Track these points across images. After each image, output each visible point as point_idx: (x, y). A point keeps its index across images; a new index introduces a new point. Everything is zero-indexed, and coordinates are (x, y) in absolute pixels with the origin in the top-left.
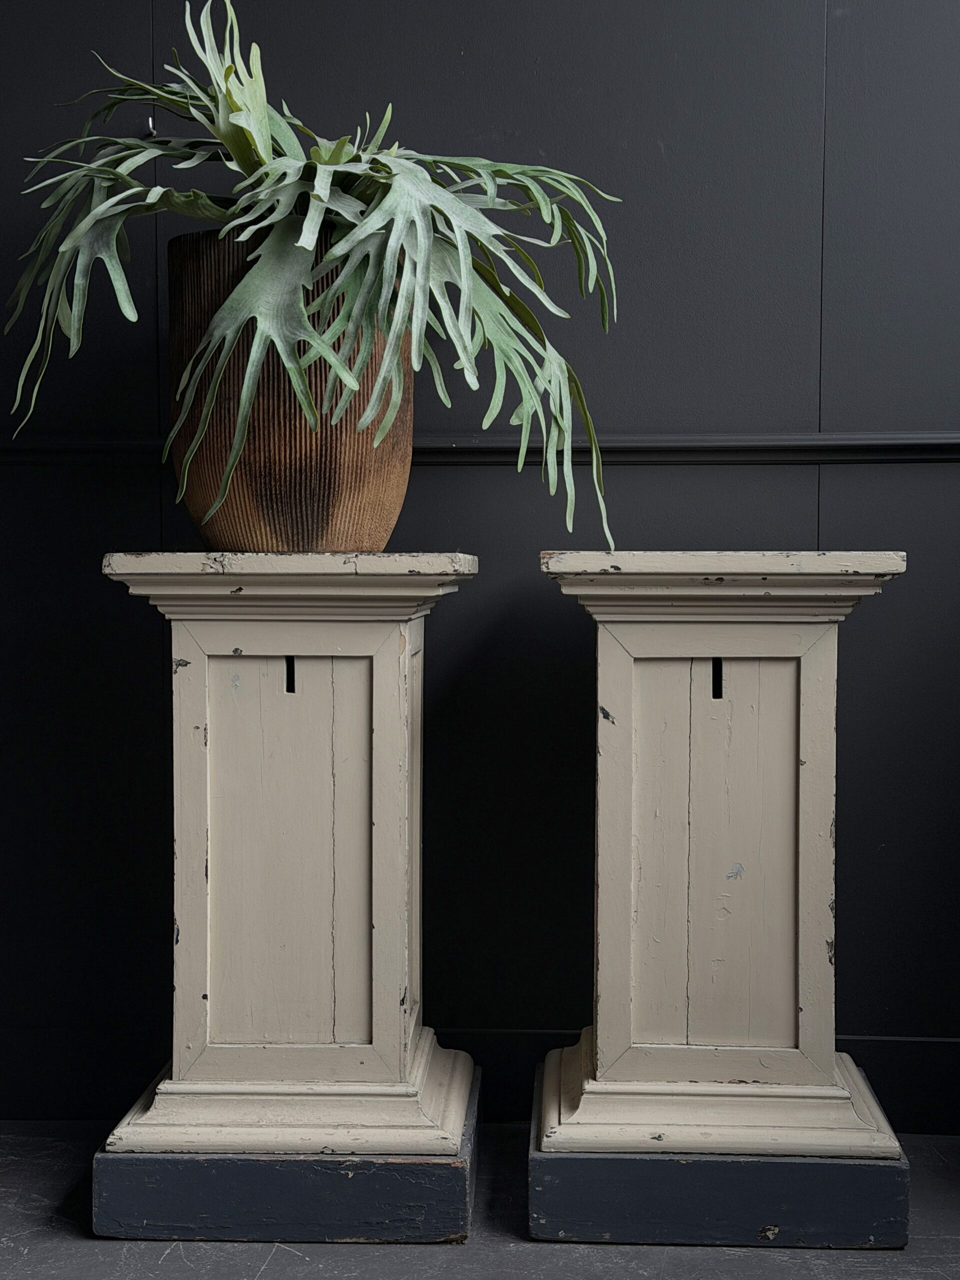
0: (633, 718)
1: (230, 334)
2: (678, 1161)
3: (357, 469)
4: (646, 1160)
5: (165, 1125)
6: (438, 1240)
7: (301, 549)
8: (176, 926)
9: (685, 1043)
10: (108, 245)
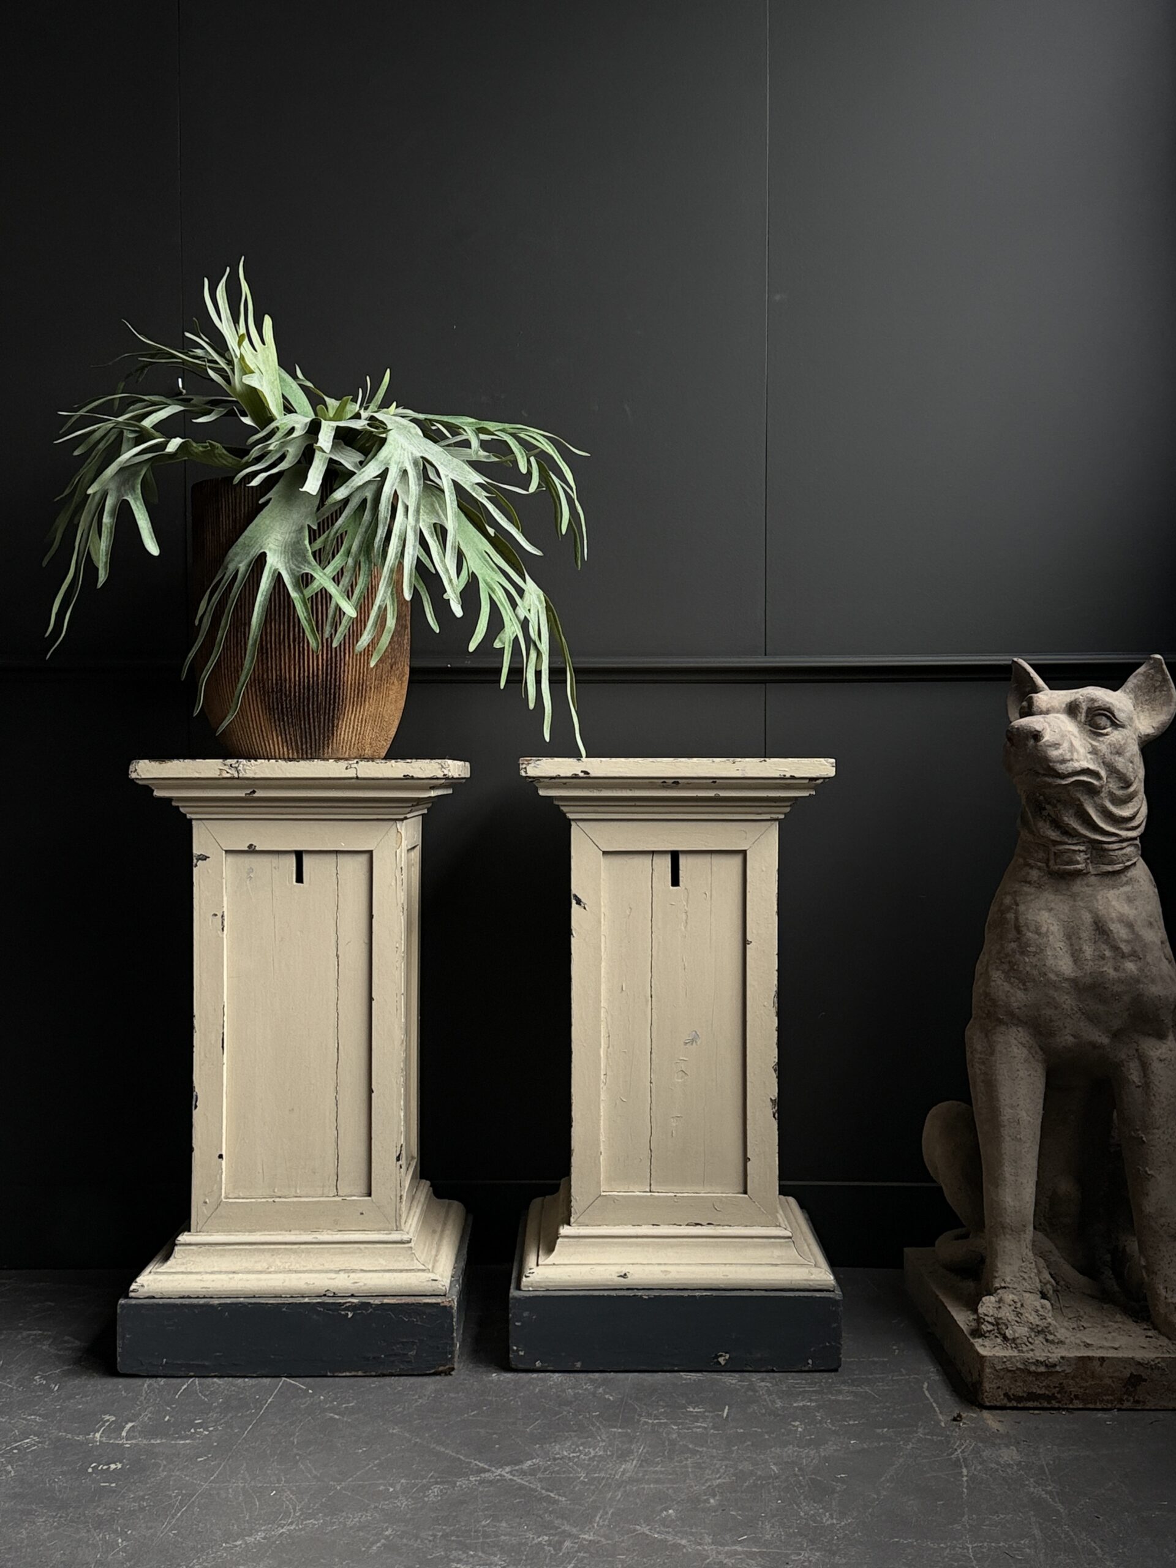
0: (602, 904)
1: (242, 567)
2: (641, 1296)
3: (359, 686)
4: (613, 1296)
5: (182, 1273)
6: (428, 1372)
7: (309, 756)
8: (194, 1093)
9: (648, 1190)
10: (133, 489)
